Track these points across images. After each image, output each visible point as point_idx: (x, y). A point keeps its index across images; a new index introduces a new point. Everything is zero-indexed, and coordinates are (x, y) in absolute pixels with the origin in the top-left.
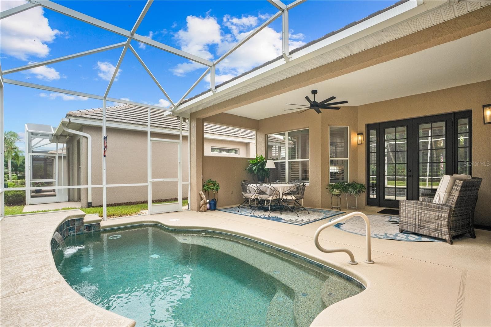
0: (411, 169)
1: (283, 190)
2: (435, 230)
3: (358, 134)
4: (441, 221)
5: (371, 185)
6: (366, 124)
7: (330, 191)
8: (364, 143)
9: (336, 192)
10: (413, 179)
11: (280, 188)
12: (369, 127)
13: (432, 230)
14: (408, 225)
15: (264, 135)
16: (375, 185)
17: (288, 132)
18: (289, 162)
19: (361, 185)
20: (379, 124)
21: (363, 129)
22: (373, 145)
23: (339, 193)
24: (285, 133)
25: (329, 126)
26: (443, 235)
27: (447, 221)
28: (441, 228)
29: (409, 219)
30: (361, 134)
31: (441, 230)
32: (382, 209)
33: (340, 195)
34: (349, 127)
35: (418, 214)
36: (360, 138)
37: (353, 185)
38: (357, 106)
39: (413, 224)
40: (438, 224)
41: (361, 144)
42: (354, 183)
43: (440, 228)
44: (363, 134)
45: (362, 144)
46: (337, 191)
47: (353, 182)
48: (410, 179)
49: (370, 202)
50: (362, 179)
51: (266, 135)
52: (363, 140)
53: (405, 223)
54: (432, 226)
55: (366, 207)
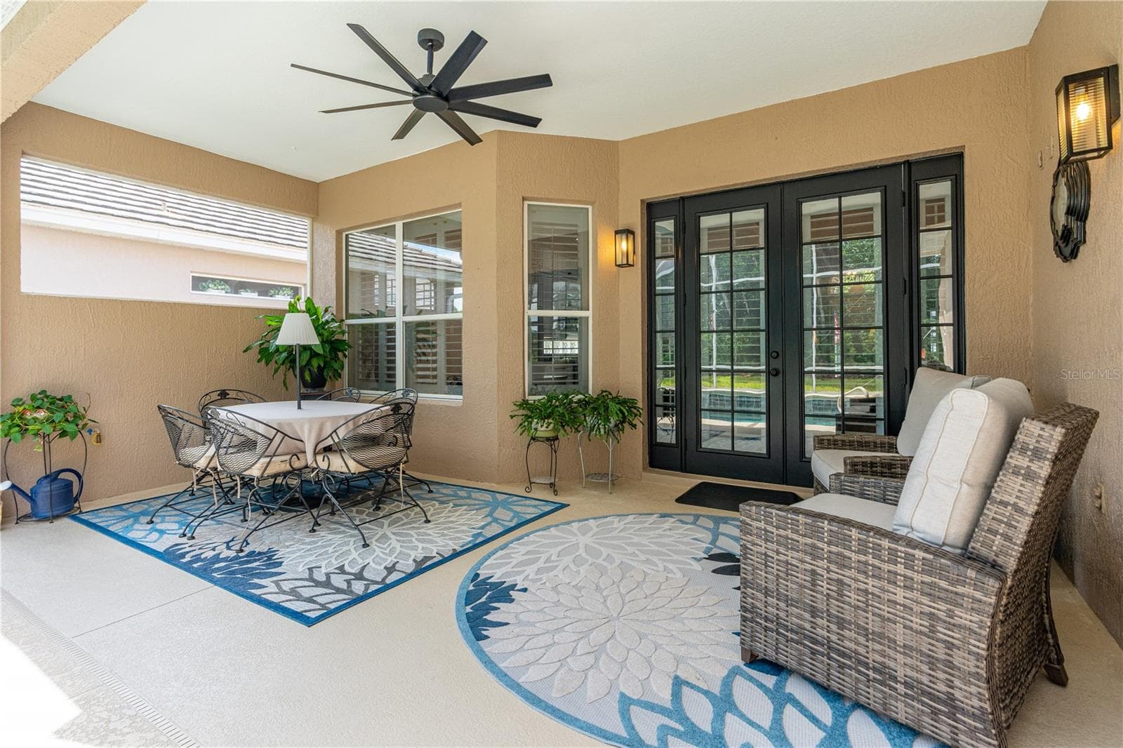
0: (779, 349)
1: (319, 434)
2: (916, 690)
3: (617, 232)
4: (950, 646)
5: (659, 400)
6: (642, 201)
7: (521, 424)
8: (639, 260)
9: (543, 429)
10: (784, 382)
11: (302, 427)
12: (653, 210)
13: (898, 686)
14: (778, 633)
15: (334, 232)
16: (673, 401)
17: (404, 223)
18: (407, 325)
19: (624, 402)
20: (683, 200)
21: (635, 219)
22: (665, 268)
23: (551, 434)
24: (395, 226)
25: (526, 203)
26: (965, 733)
27: (984, 653)
28: (952, 687)
29: (782, 605)
30: (628, 232)
31: (952, 698)
32: (692, 481)
33: (556, 438)
34: (593, 209)
35: (824, 584)
36: (624, 245)
37: (600, 405)
38: (618, 142)
39: (799, 630)
40: (932, 662)
41: (629, 265)
42: (604, 394)
43: (943, 688)
44: (633, 233)
45: (633, 266)
46: (542, 426)
47: (603, 392)
48: (776, 381)
49: (659, 457)
50: (631, 382)
51: (339, 233)
52: (634, 253)
53: (766, 619)
54: (901, 666)
55: (645, 474)
